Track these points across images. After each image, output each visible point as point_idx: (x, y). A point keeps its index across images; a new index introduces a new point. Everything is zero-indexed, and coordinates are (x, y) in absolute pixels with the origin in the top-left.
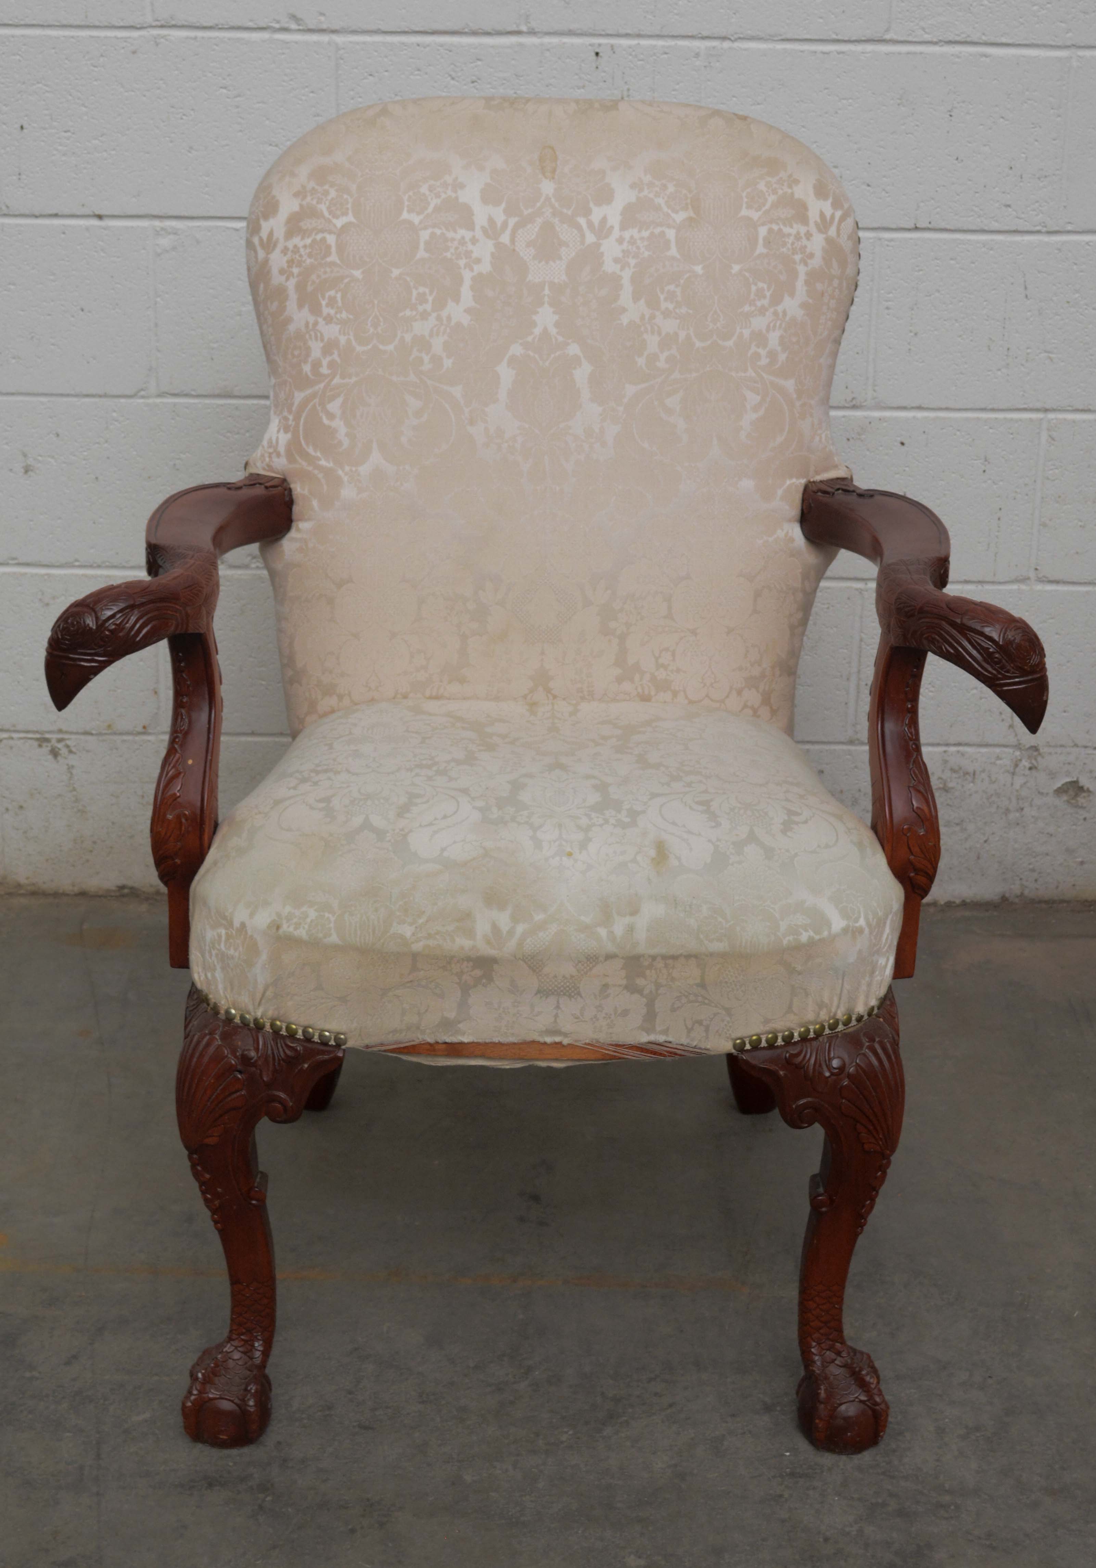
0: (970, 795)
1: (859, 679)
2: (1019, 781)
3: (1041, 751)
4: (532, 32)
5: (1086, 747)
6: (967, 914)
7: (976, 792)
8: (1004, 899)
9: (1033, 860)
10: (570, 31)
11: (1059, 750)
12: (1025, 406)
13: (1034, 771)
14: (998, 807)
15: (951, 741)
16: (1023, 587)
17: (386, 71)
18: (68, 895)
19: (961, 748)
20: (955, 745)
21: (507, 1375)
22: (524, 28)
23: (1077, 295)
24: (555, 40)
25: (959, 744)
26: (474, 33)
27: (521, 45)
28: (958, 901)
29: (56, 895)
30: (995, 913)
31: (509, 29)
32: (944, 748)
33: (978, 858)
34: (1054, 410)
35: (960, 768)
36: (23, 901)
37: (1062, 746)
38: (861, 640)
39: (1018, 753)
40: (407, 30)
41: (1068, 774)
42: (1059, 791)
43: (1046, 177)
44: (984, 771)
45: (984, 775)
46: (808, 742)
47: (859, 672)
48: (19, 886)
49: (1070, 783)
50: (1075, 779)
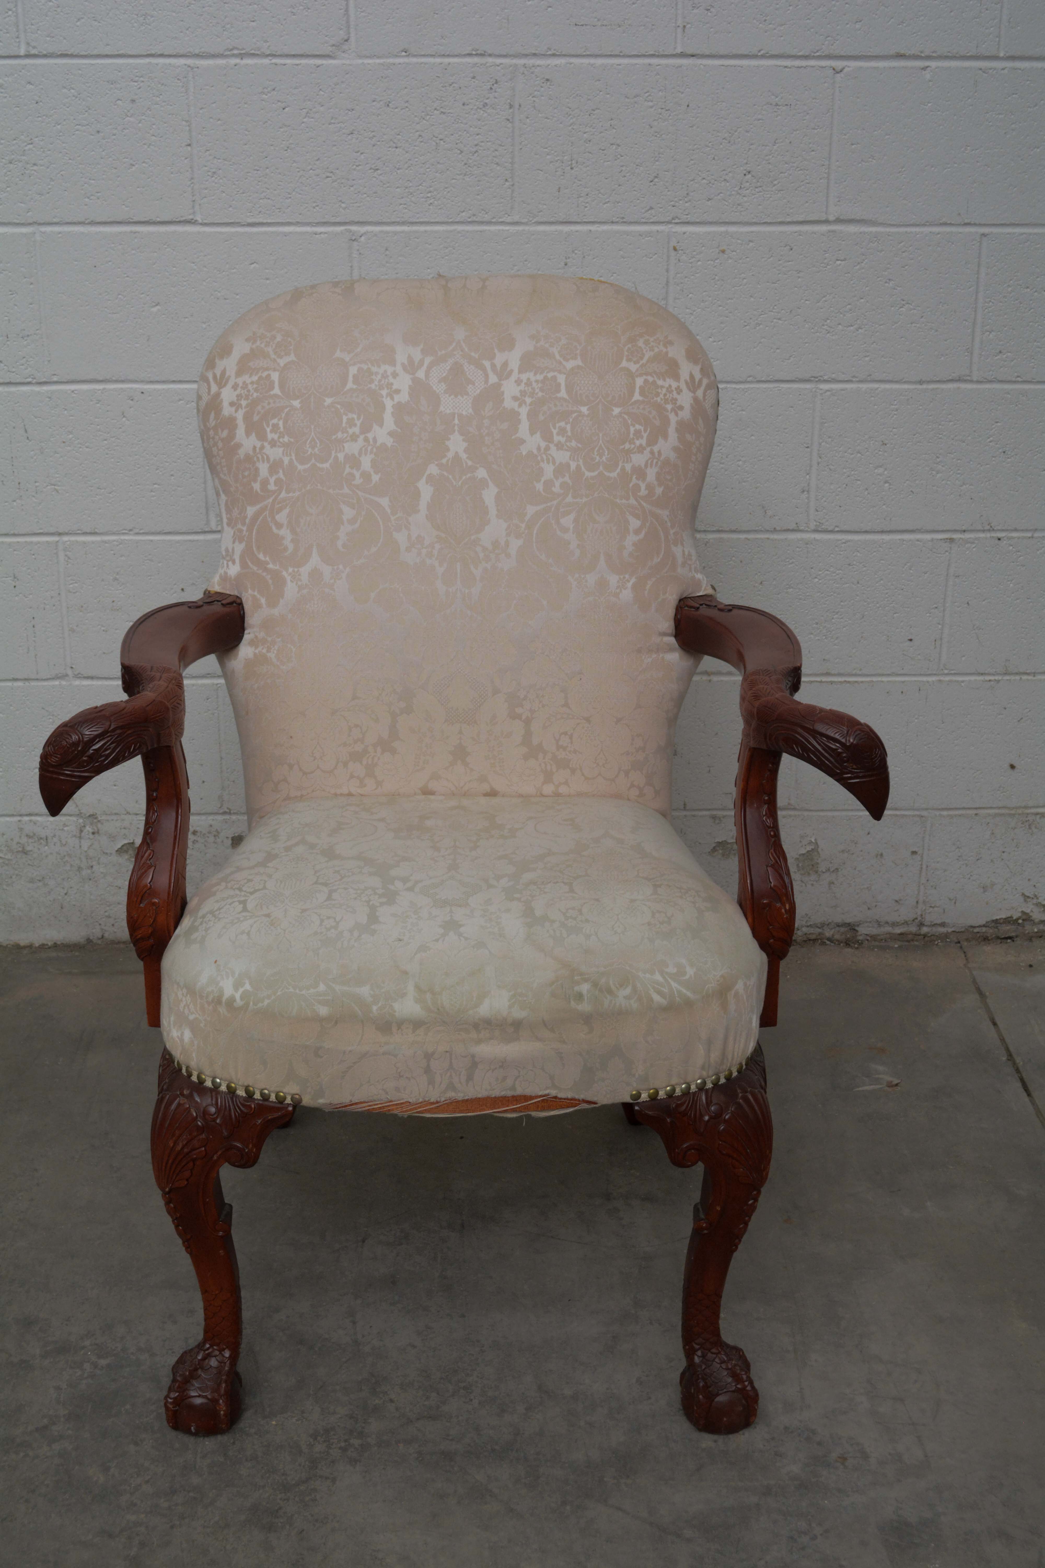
0: (47, 856)
2: (85, 844)
3: (99, 819)
5: (137, 814)
7: (51, 854)
11: (115, 817)
12: (41, 531)
13: (96, 835)
14: (71, 865)
16: (64, 683)
19: (33, 818)
20: (27, 815)
23: (71, 436)
30: (82, 954)
32: (19, 818)
33: (62, 907)
34: (67, 534)
37: (116, 814)
39: (81, 821)
41: (125, 836)
42: (119, 851)
43: (28, 336)
44: (55, 836)
45: (55, 840)
49: (129, 844)
50: (132, 841)
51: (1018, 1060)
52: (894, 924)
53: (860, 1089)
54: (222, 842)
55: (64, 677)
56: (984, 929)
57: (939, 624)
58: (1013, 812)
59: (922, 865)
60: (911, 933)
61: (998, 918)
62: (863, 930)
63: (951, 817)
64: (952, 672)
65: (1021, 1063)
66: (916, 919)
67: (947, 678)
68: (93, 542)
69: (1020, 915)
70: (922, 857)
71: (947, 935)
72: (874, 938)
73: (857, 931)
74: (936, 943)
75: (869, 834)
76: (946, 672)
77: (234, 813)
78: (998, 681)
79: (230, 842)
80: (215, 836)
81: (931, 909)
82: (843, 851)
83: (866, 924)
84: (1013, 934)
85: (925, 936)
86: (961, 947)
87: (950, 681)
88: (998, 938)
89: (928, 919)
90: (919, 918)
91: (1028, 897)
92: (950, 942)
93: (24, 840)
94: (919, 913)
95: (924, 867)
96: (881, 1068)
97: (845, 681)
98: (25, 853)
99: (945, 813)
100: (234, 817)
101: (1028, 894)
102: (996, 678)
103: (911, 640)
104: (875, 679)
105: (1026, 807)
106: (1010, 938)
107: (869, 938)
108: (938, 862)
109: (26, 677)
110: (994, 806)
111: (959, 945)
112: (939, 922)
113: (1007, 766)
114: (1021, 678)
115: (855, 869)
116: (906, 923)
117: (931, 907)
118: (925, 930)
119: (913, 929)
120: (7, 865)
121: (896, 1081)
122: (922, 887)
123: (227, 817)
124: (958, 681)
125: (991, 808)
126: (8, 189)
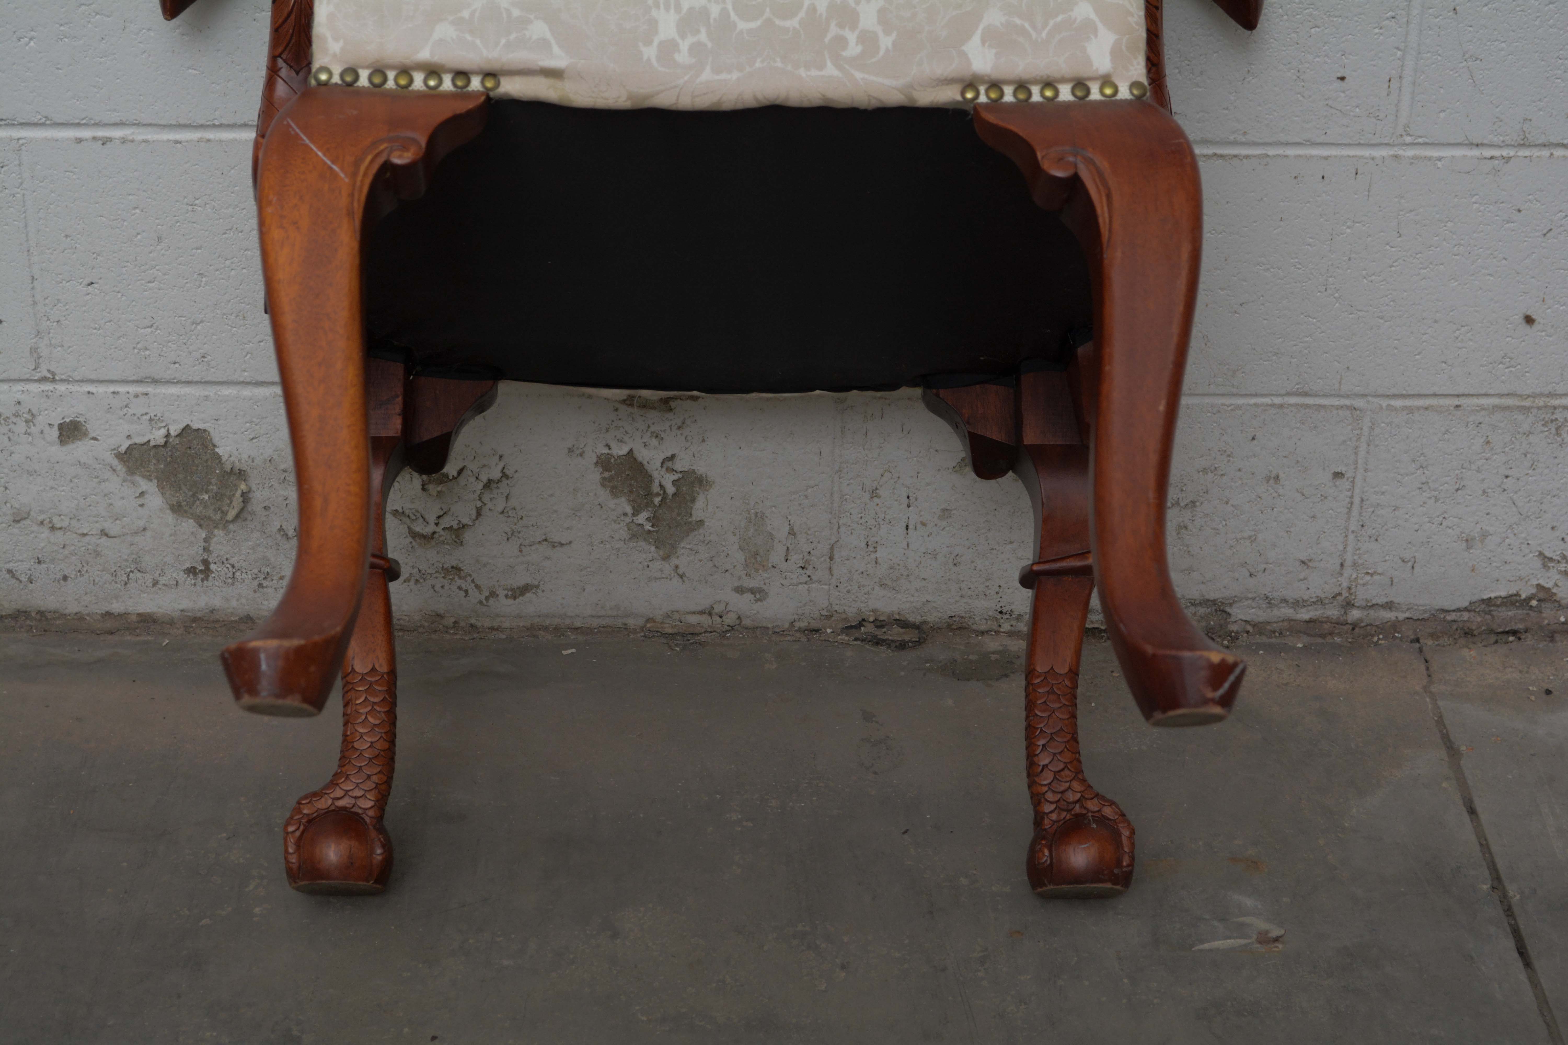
51: (1512, 890)
52: (1297, 604)
53: (1206, 946)
54: (42, 432)
56: (1466, 616)
57: (1398, 48)
58: (1527, 403)
59: (1352, 497)
60: (1328, 620)
61: (1493, 595)
62: (1239, 613)
63: (1410, 410)
64: (1420, 140)
65: (1518, 897)
66: (1340, 594)
67: (1410, 152)
69: (1534, 591)
70: (1353, 482)
71: (1395, 626)
72: (1259, 627)
73: (1229, 614)
74: (1376, 639)
75: (1253, 439)
76: (1408, 139)
77: (62, 380)
78: (1507, 159)
79: (55, 433)
80: (27, 422)
81: (1368, 578)
82: (1204, 470)
83: (1246, 603)
84: (1520, 626)
85: (1354, 626)
86: (1421, 650)
87: (1416, 157)
88: (1491, 631)
89: (1362, 595)
90: (1345, 594)
91: (1551, 559)
92: (1401, 639)
94: (1345, 585)
95: (1357, 500)
96: (1249, 902)
97: (1215, 154)
99: (1398, 403)
100: (62, 388)
101: (1548, 554)
102: (1505, 153)
103: (1342, 79)
104: (1272, 152)
105: (1551, 395)
106: (1514, 633)
107: (1249, 628)
108: (1383, 493)
110: (1492, 392)
111: (1417, 645)
112: (1382, 600)
113: (1519, 319)
114: (1552, 154)
115: (1227, 503)
116: (1320, 601)
117: (1367, 573)
118: (1355, 614)
119: (1333, 612)
121: (1276, 932)
122: (1351, 537)
123: (47, 387)
124: (1430, 159)
125: (1486, 395)
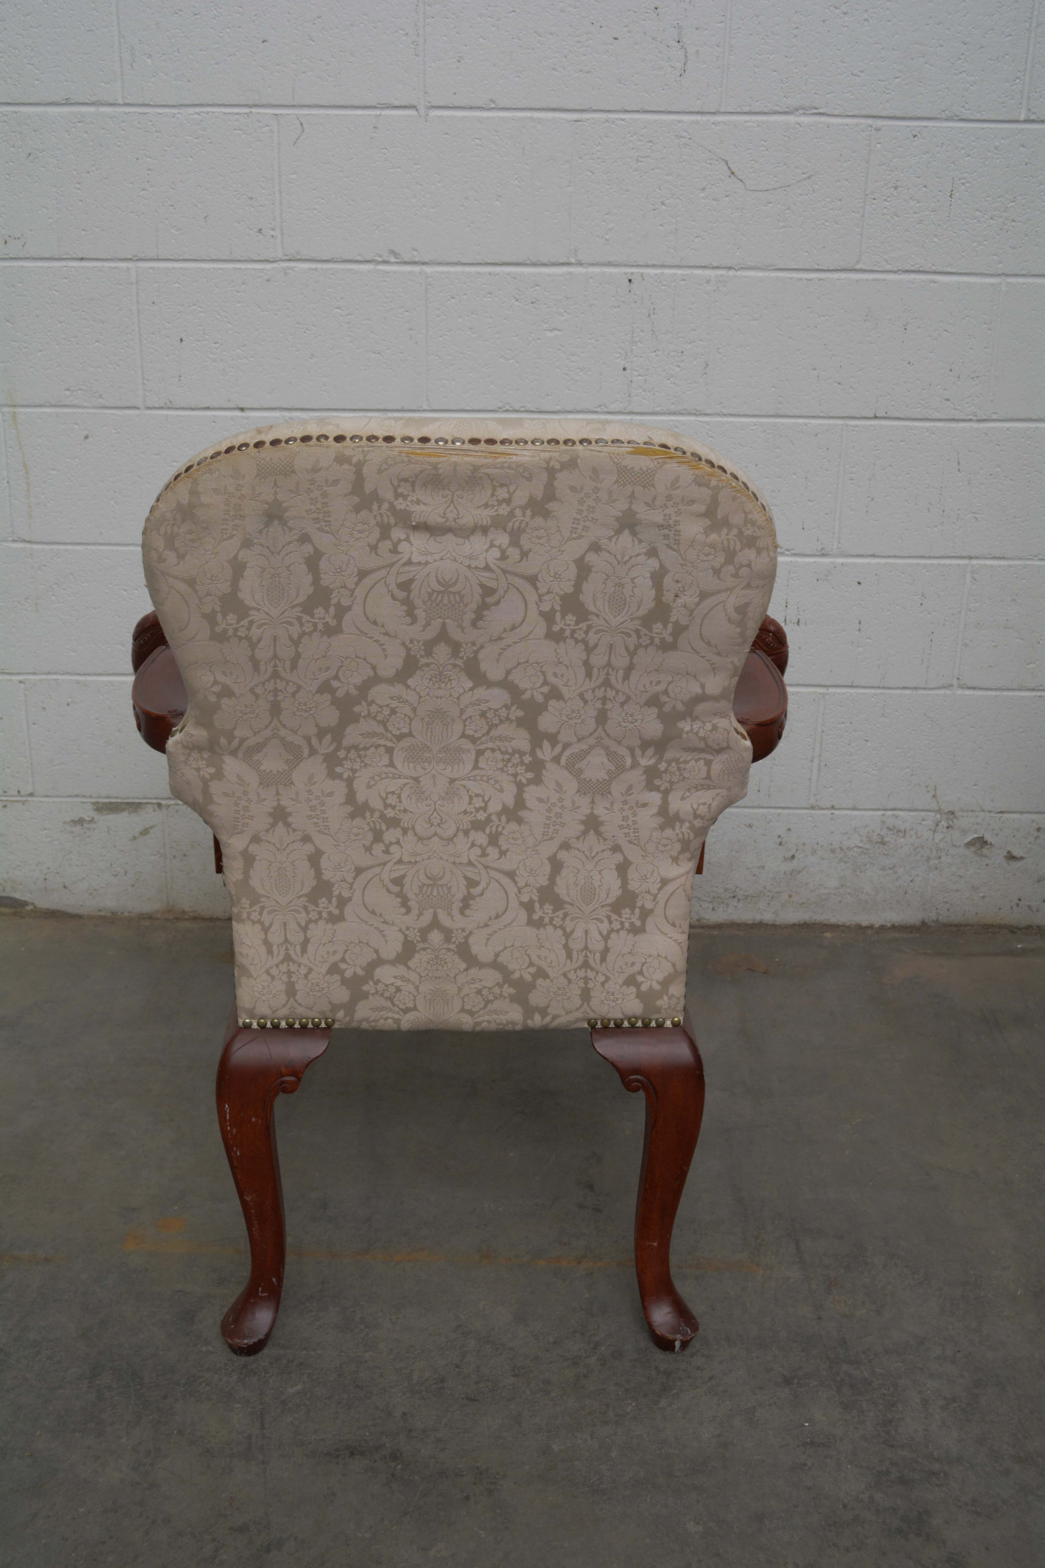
0: (901, 847)
1: (820, 761)
2: (938, 836)
3: (957, 814)
4: (580, 264)
5: (990, 812)
6: (897, 935)
7: (906, 845)
8: (923, 923)
9: (947, 895)
10: (609, 262)
11: (970, 814)
12: (955, 555)
13: (950, 829)
14: (922, 856)
15: (889, 807)
16: (948, 692)
17: (465, 294)
18: (221, 919)
19: (895, 812)
20: (891, 810)
21: (580, 1349)
22: (573, 260)
24: (597, 270)
25: (894, 809)
26: (534, 264)
27: (570, 273)
28: (889, 925)
29: (212, 919)
30: (918, 935)
31: (562, 261)
32: (883, 812)
33: (906, 893)
34: (977, 558)
35: (895, 827)
36: (188, 925)
37: (972, 811)
38: (823, 732)
39: (938, 816)
40: (481, 262)
41: (976, 831)
42: (969, 844)
43: (978, 377)
44: (912, 829)
45: (912, 833)
46: (780, 808)
47: (820, 755)
48: (184, 912)
49: (978, 838)
50: (981, 836)
55: (950, 686)
68: (1000, 566)
93: (884, 832)
98: (883, 843)
109: (915, 686)
120: (864, 854)
126: (985, 242)
